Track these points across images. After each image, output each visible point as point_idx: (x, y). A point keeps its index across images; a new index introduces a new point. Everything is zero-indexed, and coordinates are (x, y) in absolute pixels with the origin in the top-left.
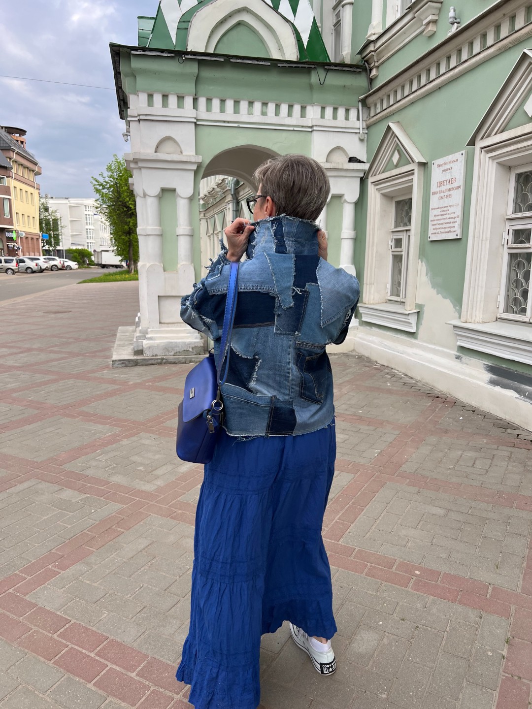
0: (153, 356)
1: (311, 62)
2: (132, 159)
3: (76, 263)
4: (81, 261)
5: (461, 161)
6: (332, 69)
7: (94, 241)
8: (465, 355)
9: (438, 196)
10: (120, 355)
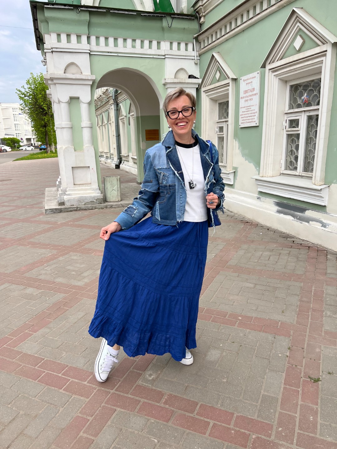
0: (71, 206)
1: (162, 13)
2: (49, 78)
3: (9, 147)
4: (13, 146)
5: (258, 78)
6: (176, 17)
7: (20, 132)
8: (263, 196)
9: (244, 99)
10: (49, 206)
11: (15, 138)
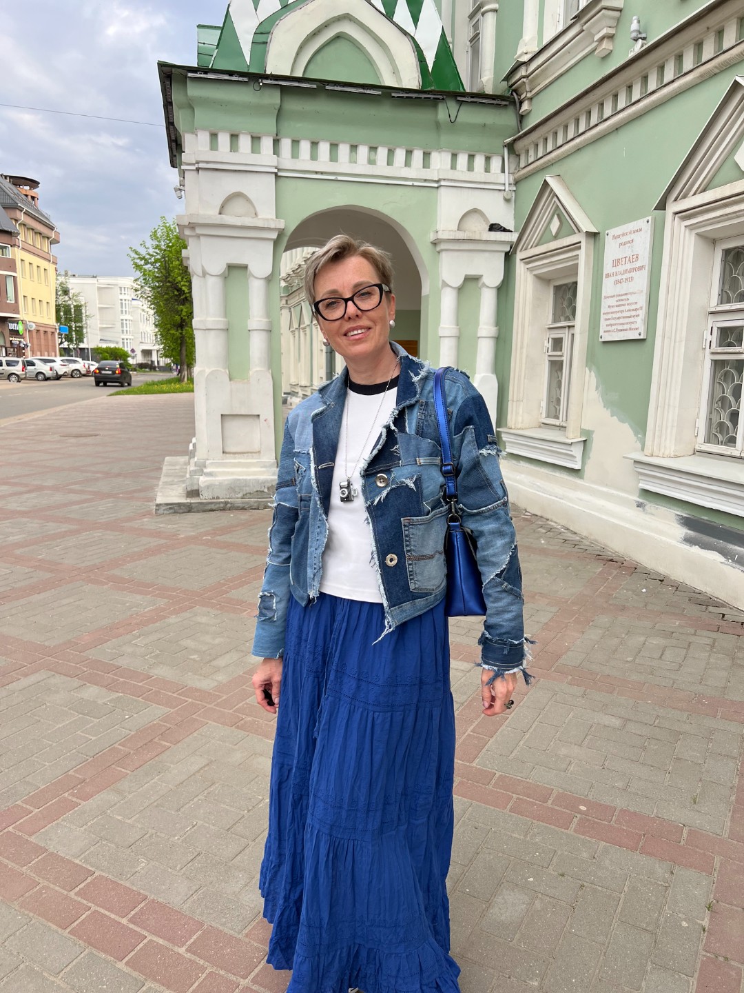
0: (213, 498)
1: (438, 92)
2: (187, 224)
5: (646, 231)
6: (467, 101)
7: (131, 337)
8: (650, 502)
9: (612, 279)
10: (167, 496)
11: (118, 349)
